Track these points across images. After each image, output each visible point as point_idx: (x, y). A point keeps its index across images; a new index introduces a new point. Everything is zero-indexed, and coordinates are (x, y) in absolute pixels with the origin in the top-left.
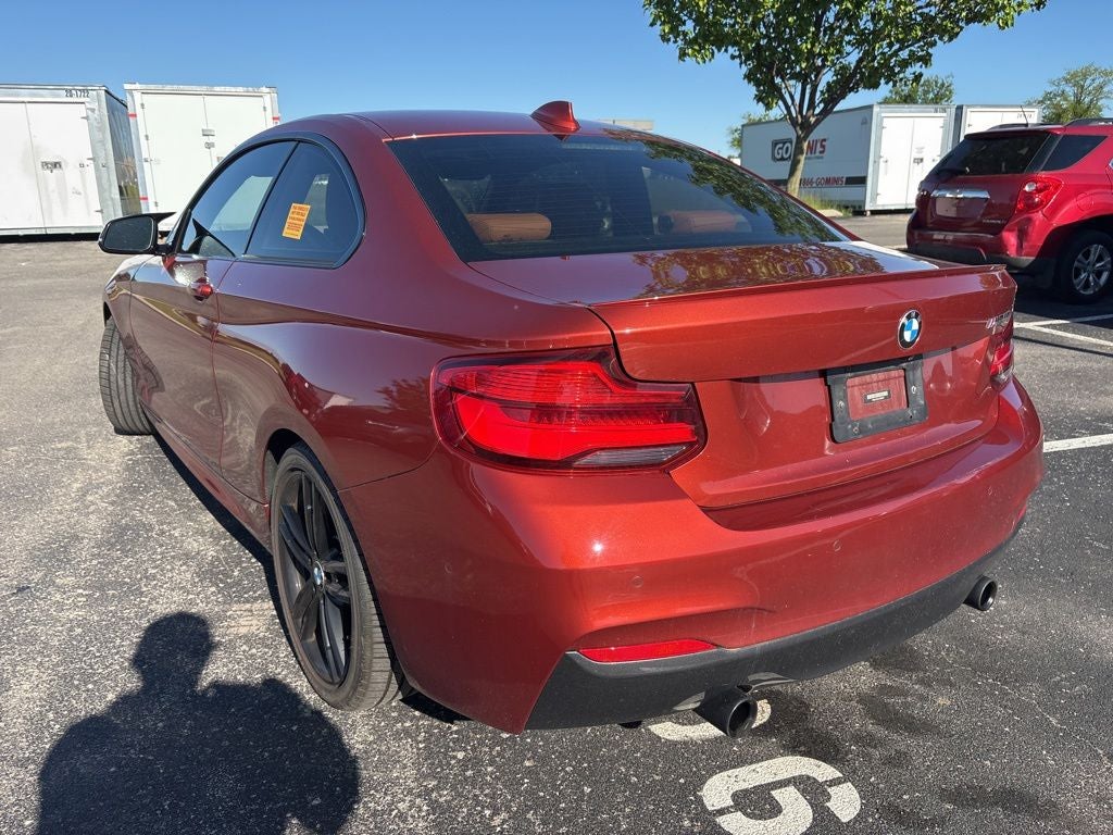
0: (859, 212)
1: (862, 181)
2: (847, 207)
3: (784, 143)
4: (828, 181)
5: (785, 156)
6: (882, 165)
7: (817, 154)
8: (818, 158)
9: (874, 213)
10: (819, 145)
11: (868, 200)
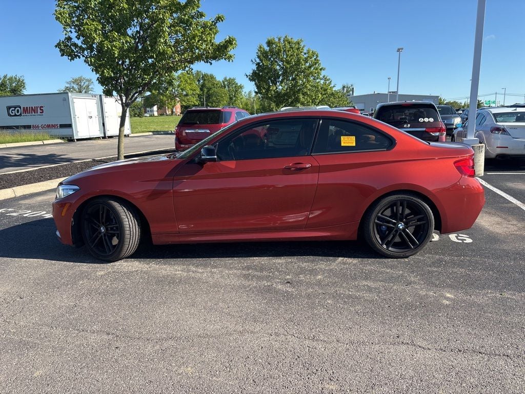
0: (71, 140)
1: (70, 126)
2: (63, 138)
3: (15, 108)
4: (49, 126)
5: (17, 114)
6: (77, 119)
7: (39, 113)
8: (40, 115)
9: (78, 140)
10: (39, 109)
11: (75, 134)
